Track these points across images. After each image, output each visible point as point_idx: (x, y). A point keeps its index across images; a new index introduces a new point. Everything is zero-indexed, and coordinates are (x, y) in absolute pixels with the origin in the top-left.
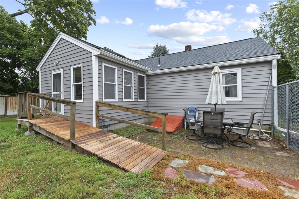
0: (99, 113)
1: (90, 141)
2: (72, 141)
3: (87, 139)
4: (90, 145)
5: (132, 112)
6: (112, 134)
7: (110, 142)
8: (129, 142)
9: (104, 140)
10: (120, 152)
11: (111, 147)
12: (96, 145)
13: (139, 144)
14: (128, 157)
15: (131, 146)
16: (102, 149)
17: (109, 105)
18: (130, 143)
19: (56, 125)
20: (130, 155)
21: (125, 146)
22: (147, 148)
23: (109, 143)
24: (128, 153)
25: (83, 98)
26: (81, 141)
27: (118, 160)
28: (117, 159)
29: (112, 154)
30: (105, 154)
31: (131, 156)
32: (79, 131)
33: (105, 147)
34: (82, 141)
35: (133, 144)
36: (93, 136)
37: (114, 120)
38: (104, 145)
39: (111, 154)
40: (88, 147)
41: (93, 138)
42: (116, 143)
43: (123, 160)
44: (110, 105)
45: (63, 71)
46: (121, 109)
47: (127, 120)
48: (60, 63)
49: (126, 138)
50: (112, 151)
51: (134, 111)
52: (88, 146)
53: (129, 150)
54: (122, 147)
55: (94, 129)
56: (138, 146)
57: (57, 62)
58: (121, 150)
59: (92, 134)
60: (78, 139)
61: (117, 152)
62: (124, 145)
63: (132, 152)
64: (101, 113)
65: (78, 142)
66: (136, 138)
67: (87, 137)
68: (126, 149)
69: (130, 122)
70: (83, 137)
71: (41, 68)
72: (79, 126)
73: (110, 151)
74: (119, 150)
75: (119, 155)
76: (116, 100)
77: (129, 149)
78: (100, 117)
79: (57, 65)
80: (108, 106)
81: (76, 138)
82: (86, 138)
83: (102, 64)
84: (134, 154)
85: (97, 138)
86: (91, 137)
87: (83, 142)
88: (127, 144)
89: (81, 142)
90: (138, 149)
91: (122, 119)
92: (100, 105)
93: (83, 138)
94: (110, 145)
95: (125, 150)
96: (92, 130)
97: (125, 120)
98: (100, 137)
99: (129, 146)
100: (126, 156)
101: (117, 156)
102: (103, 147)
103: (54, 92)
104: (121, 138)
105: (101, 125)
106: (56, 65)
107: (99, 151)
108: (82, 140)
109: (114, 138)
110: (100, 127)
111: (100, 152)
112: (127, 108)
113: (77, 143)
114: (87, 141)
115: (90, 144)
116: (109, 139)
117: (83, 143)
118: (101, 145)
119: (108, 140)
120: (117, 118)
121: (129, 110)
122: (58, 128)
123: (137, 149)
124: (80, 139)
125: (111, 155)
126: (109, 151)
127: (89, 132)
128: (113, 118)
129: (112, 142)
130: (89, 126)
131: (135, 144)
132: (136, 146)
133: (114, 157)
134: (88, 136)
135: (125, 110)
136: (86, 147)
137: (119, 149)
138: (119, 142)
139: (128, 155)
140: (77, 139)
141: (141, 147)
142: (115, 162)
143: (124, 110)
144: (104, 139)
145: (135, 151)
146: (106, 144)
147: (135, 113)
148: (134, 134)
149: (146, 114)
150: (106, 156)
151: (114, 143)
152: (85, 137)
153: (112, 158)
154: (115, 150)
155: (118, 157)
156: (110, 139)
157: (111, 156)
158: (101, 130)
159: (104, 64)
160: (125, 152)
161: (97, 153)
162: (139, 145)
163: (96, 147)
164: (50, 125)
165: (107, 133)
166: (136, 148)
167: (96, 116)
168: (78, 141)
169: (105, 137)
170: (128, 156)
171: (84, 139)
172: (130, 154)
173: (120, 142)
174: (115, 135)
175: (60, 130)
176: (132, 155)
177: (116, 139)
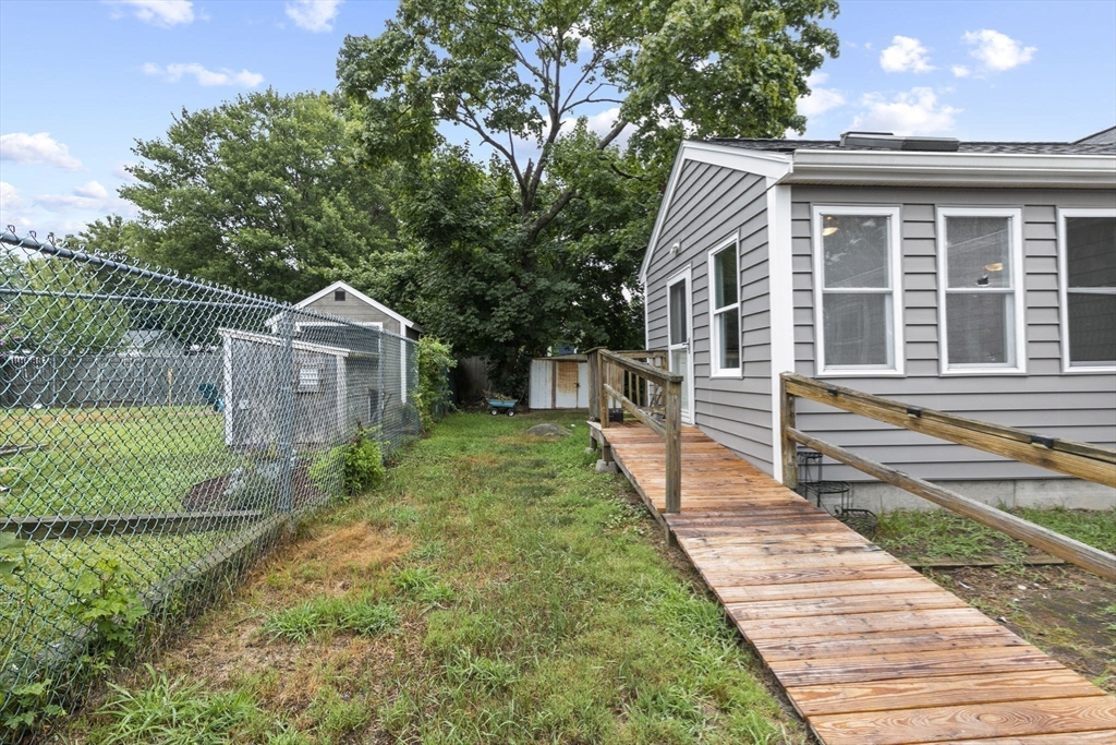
0: (793, 426)
1: (727, 534)
2: (669, 517)
3: (721, 524)
4: (718, 550)
5: (941, 434)
6: (839, 530)
7: (812, 561)
8: (917, 596)
9: (787, 547)
10: (831, 629)
11: (799, 589)
12: (737, 558)
13: (979, 630)
14: (860, 676)
15: (920, 623)
16: (757, 582)
17: (830, 391)
18: (917, 599)
19: (657, 453)
20: (880, 670)
21: (877, 608)
22: (1036, 675)
23: (802, 565)
24: (874, 652)
25: (744, 363)
26: (695, 525)
27: (799, 667)
28: (795, 655)
29: (784, 621)
30: (754, 611)
31: (884, 675)
32: (711, 487)
33: (774, 578)
34: (703, 525)
35: (934, 618)
36: (749, 514)
37: (850, 464)
38: (776, 566)
39: (777, 622)
40: (705, 555)
41: (744, 527)
42: (835, 575)
43: (825, 678)
44: (835, 393)
45: (690, 270)
46: (884, 415)
47: (916, 475)
48: (684, 247)
49: (907, 567)
50: (792, 610)
51: (951, 428)
52: (708, 553)
53: (892, 641)
54: (859, 609)
55: (773, 489)
56: (966, 638)
57: (677, 245)
58: (841, 623)
59: (753, 506)
60: (692, 514)
61: (818, 622)
62: (873, 603)
63: (904, 657)
64: (800, 427)
65: (685, 525)
66: (1009, 588)
67: (725, 514)
68: (877, 626)
69: (933, 490)
70: (711, 513)
71: (647, 272)
72: (722, 469)
73: (787, 605)
74: (835, 618)
75: (818, 639)
76: (894, 368)
77: (891, 632)
78: (798, 444)
79: (678, 254)
80: (824, 397)
81: (685, 509)
82: (720, 516)
83: (810, 211)
84: (913, 672)
85: (761, 528)
86: (741, 519)
87: (702, 529)
88: (899, 600)
89: (692, 529)
90: (958, 653)
91: (888, 467)
92: (795, 388)
93: (708, 517)
94: (801, 577)
95: (864, 628)
96: (761, 493)
97: (903, 471)
98: (775, 527)
99: (906, 619)
100: (853, 660)
101: (805, 640)
102: (763, 574)
103: (673, 344)
104: (881, 558)
105: (804, 478)
106: (674, 255)
107: (737, 585)
108: (704, 520)
109: (840, 550)
110: (800, 484)
111: (740, 592)
112: (910, 411)
113: (679, 529)
114: (716, 529)
115: (720, 546)
116: (810, 547)
117: (699, 535)
118: (759, 565)
119: (801, 552)
120: (865, 458)
121: (926, 421)
122: (656, 465)
123: (945, 653)
124: (696, 517)
125: (775, 626)
126: (779, 603)
127: (744, 495)
128: (847, 455)
129: (820, 565)
130: (758, 472)
131: (955, 620)
132: (957, 631)
133: (786, 642)
134: (731, 514)
135: (902, 421)
136: (700, 554)
137: (836, 610)
138: (857, 575)
139: (867, 662)
140: (687, 514)
141: (984, 652)
142: (780, 666)
143: (895, 418)
144: (787, 543)
145: (926, 658)
146: (782, 567)
147: (959, 441)
148: (996, 561)
149: (1035, 454)
150: (754, 622)
151: (827, 576)
152: (716, 514)
153: (776, 643)
154: (812, 609)
155: (808, 653)
156: (815, 551)
157: (777, 632)
158: (798, 498)
159: (818, 211)
160: (860, 642)
161: (724, 593)
162: (977, 636)
163: (735, 567)
164: (640, 451)
165: (816, 518)
166: (948, 645)
167: (782, 436)
168: (688, 521)
169: (798, 531)
170: (866, 671)
171: (709, 520)
172: (886, 665)
173: (862, 578)
174: (853, 538)
175: (657, 469)
176: (894, 674)
177: (847, 558)
